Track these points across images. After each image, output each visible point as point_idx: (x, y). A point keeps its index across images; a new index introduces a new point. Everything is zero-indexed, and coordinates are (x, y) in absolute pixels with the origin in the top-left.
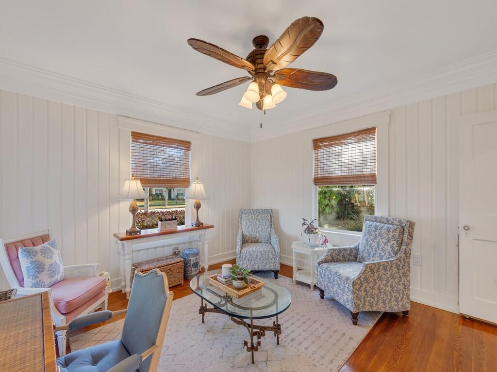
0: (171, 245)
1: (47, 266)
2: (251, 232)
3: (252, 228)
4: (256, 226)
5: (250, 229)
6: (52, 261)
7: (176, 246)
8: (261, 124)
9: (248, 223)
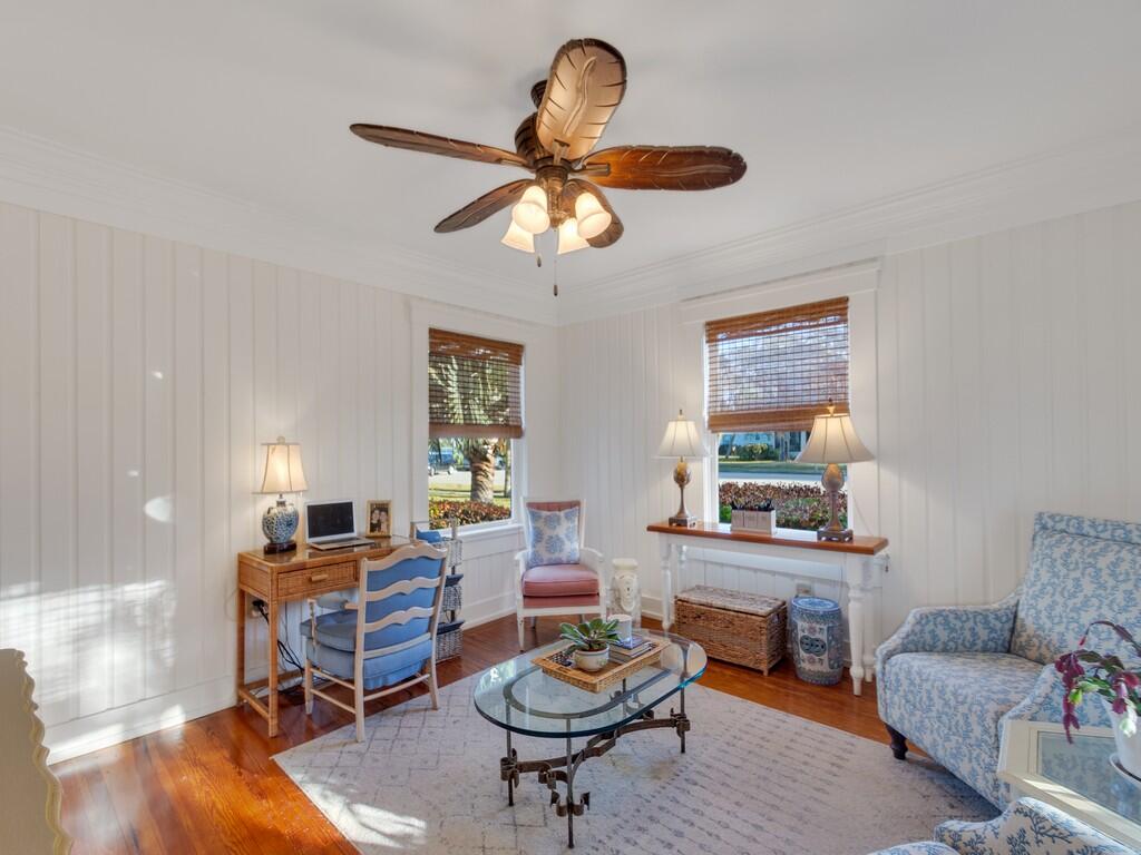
0: (793, 576)
1: (546, 537)
2: (1044, 615)
3: (1055, 603)
4: (1073, 596)
5: (1043, 604)
6: (554, 533)
7: (807, 583)
8: (556, 288)
9: (1045, 577)
